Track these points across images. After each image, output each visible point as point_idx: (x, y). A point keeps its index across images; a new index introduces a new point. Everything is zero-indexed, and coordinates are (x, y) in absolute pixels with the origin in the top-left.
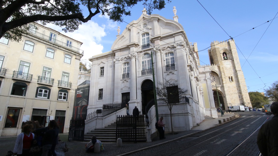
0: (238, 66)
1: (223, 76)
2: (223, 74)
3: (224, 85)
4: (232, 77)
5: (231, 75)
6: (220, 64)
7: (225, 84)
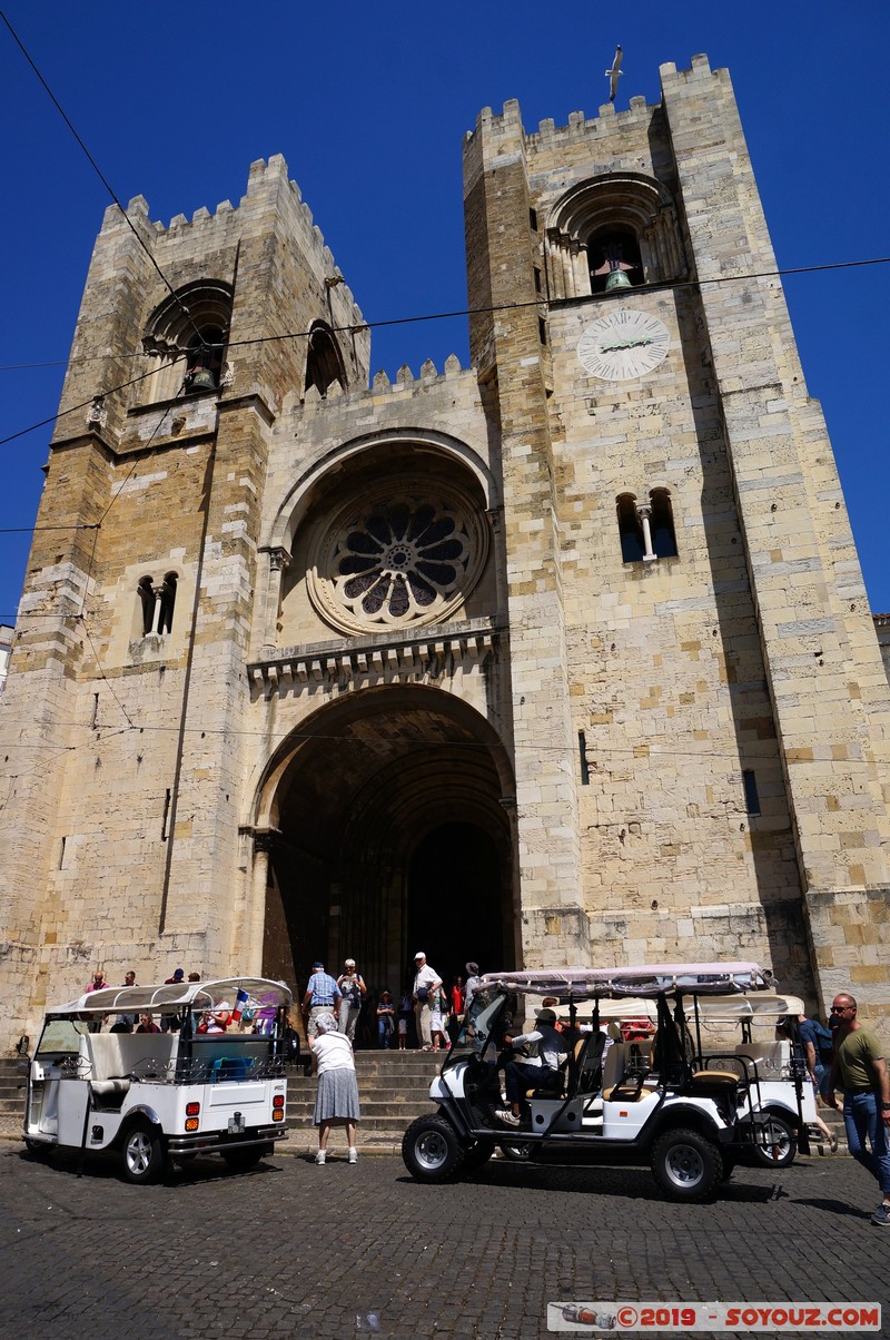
0: (750, 335)
1: (517, 491)
2: (528, 450)
3: (516, 606)
4: (661, 499)
5: (658, 466)
6: (506, 341)
7: (528, 588)
